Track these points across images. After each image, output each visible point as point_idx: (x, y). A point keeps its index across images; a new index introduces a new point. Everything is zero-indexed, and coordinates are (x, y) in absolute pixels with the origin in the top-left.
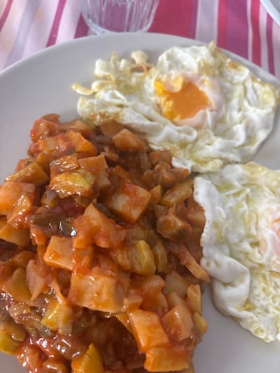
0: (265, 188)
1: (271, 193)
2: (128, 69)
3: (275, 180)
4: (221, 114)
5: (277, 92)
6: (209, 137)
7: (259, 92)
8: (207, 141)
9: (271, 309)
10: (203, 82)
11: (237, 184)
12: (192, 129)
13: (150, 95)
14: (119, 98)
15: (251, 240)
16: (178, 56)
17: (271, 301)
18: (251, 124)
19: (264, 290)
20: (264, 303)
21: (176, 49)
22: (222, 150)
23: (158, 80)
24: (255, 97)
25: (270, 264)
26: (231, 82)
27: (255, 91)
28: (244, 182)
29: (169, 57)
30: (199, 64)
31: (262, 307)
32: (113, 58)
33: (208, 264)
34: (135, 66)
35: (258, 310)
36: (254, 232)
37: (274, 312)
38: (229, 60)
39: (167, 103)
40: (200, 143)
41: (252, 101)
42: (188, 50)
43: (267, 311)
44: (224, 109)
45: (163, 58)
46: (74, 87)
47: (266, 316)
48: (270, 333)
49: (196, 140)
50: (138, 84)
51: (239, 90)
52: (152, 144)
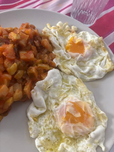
0: (79, 92)
1: (80, 95)
2: (68, 29)
3: (85, 92)
4: (85, 60)
5: (113, 67)
6: (74, 63)
7: (107, 63)
8: (72, 63)
9: (42, 128)
10: (87, 46)
11: (70, 82)
12: (70, 56)
13: (68, 40)
14: (56, 34)
15: (58, 102)
16: (87, 35)
17: (44, 125)
18: (94, 70)
19: (46, 120)
20: (42, 124)
21: (87, 33)
22: (74, 69)
23: (73, 37)
24: (104, 64)
25: (54, 113)
26: (99, 54)
27: (106, 62)
28: (73, 84)
29: (83, 34)
30: (91, 41)
31: (40, 124)
32: (65, 24)
33: (33, 92)
34: (70, 30)
35: (38, 124)
36: (60, 100)
37: (42, 129)
38: (103, 46)
39: (69, 44)
40: (69, 62)
41: (101, 64)
42: (91, 35)
43: (40, 127)
44: (88, 59)
45: (81, 33)
46: (47, 24)
47: (38, 128)
48: (34, 134)
49: (69, 60)
50: (66, 35)
51: (100, 58)
52: (54, 52)
